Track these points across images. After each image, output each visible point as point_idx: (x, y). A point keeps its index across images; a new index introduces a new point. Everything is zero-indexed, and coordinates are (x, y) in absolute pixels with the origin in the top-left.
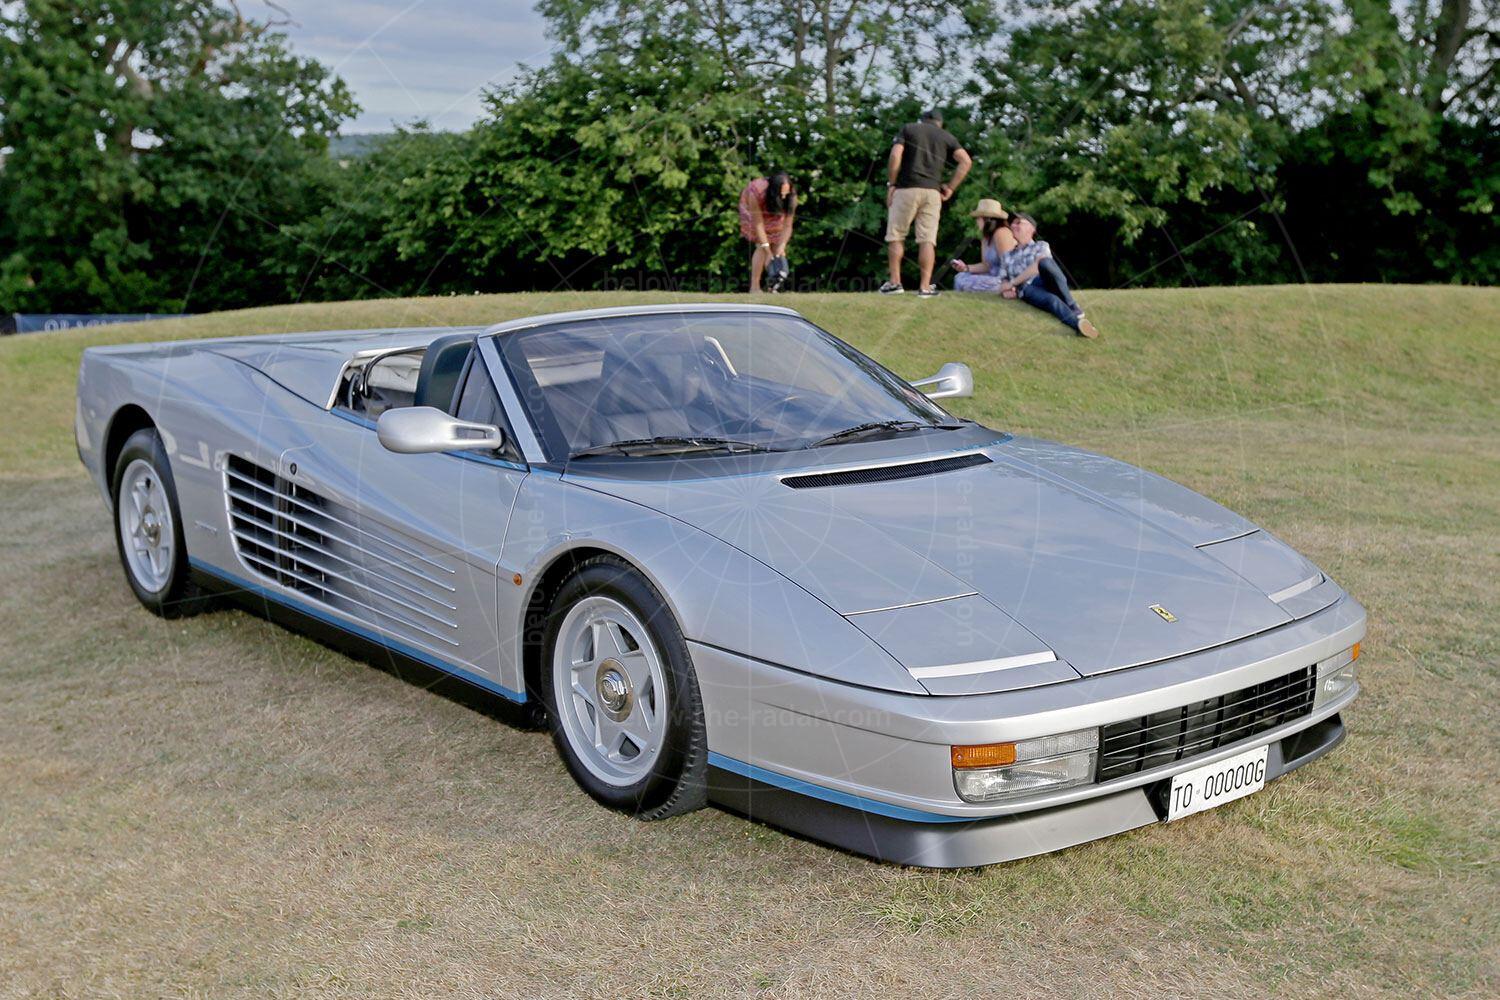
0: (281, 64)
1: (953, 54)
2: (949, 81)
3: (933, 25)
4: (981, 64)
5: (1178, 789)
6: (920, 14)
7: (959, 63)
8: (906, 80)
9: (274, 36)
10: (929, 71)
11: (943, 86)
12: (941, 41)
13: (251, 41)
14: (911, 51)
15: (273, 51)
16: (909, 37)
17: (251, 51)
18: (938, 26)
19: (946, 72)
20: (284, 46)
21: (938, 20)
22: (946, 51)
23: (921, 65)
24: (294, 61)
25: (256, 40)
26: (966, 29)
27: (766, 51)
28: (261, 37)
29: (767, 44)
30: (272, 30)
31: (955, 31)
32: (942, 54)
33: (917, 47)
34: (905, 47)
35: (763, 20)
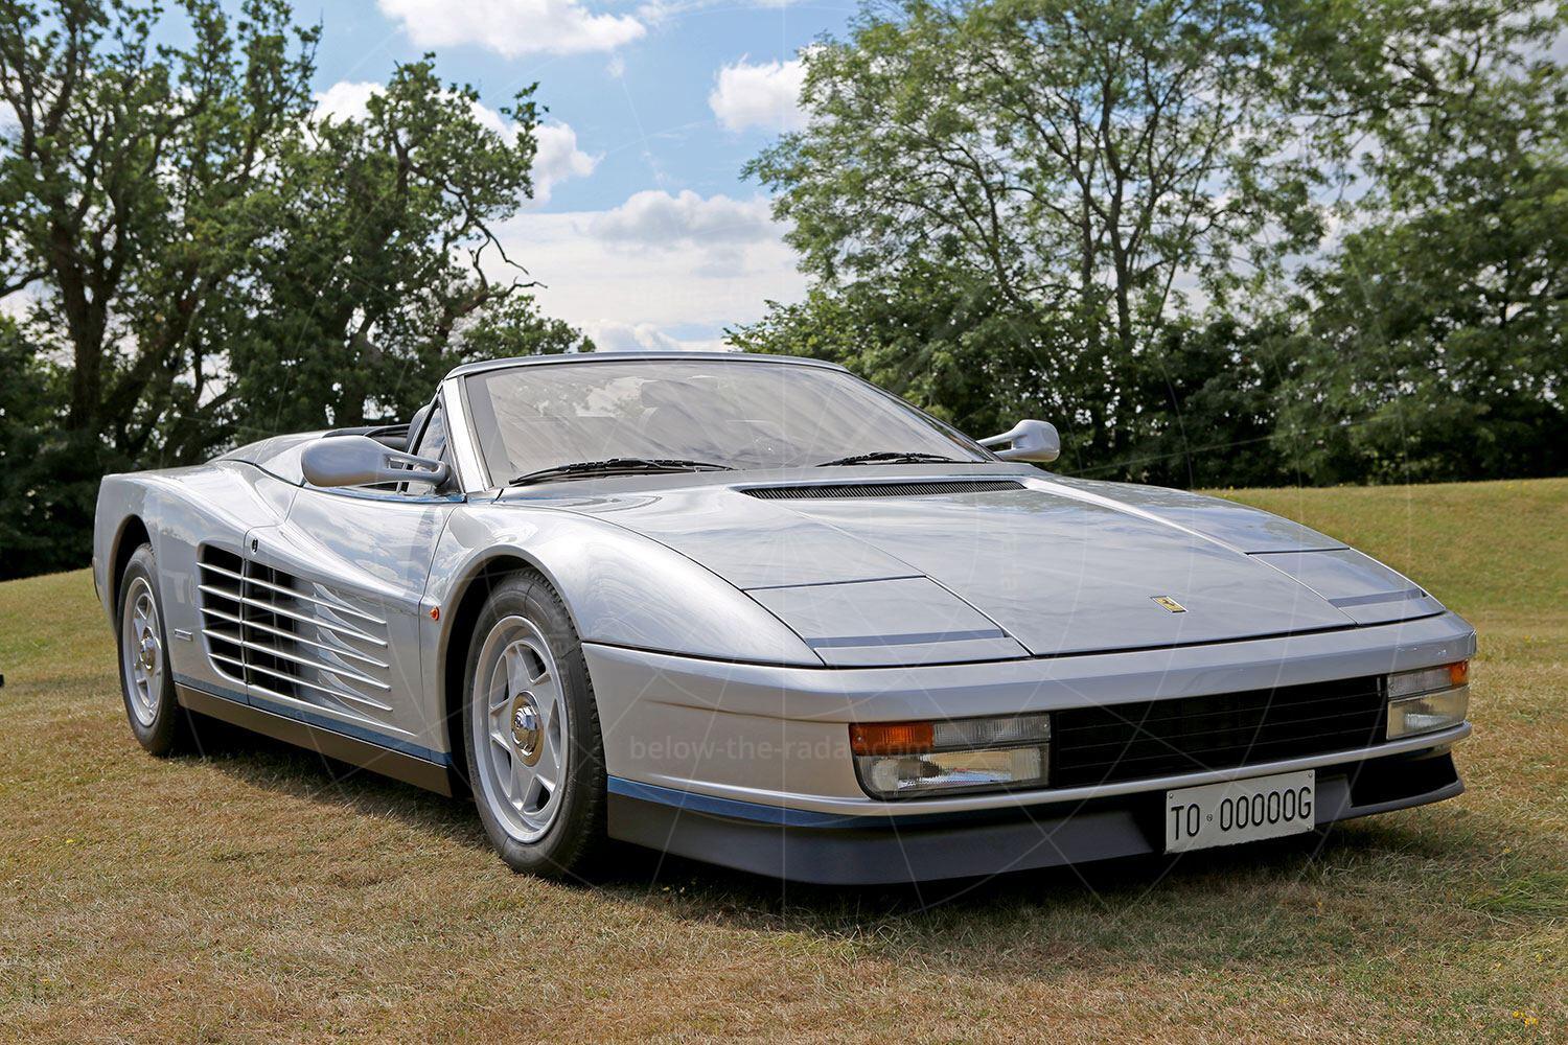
0: (528, 329)
1: (1274, 267)
2: (1271, 298)
3: (1248, 235)
4: (1306, 276)
5: (1177, 809)
6: (1231, 223)
7: (1282, 277)
8: (1220, 300)
9: (520, 298)
10: (1247, 289)
11: (1265, 305)
12: (1258, 255)
13: (496, 306)
14: (1222, 266)
15: (518, 315)
16: (1221, 253)
17: (495, 317)
18: (1254, 237)
19: (1268, 289)
20: (531, 309)
21: (1254, 230)
22: (1265, 264)
23: (1236, 282)
24: (541, 323)
25: (501, 306)
26: (1286, 237)
27: (1052, 276)
28: (507, 302)
29: (1055, 268)
30: (517, 292)
31: (1274, 241)
32: (1262, 269)
33: (1230, 262)
34: (1215, 262)
35: (1047, 242)
